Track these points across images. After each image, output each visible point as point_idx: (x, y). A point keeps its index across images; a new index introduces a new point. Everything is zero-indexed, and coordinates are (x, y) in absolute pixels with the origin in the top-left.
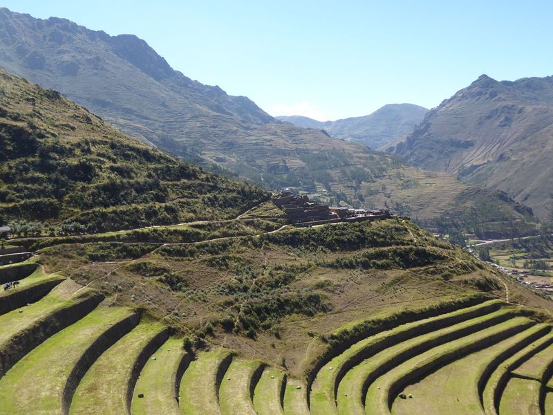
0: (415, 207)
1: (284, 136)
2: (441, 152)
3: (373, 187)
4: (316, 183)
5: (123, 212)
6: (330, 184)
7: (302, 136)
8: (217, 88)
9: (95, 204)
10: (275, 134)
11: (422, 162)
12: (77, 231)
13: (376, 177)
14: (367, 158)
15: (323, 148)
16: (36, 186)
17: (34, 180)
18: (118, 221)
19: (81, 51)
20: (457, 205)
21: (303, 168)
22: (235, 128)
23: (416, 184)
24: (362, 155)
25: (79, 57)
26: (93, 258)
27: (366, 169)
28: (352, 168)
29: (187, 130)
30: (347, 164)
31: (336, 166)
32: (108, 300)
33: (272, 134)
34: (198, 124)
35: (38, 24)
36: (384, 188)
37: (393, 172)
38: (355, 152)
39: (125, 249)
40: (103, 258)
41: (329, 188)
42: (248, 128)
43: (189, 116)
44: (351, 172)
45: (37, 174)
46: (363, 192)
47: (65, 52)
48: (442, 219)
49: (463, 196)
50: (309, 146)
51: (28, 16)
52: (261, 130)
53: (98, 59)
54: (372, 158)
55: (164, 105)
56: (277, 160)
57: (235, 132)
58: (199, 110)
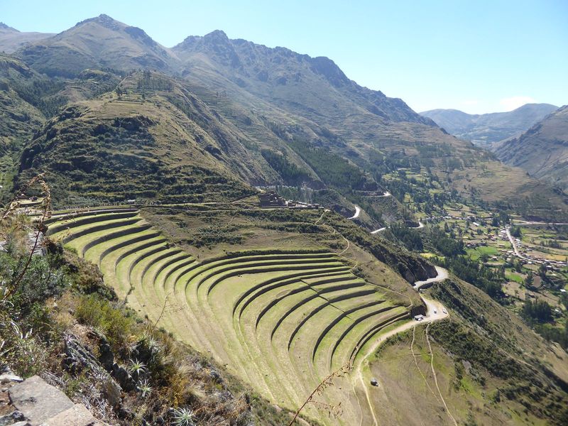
0: (485, 192)
1: (412, 131)
2: (545, 148)
3: (462, 173)
4: (422, 167)
5: (178, 198)
6: (431, 168)
7: (424, 132)
8: (380, 92)
9: (169, 193)
10: (405, 129)
11: (527, 155)
12: (158, 203)
13: (466, 166)
14: (465, 152)
15: (436, 142)
16: (151, 186)
17: (152, 183)
18: (174, 201)
19: (289, 69)
20: (517, 193)
21: (416, 156)
22: (377, 124)
23: (493, 175)
24: (463, 149)
25: (288, 74)
26: (157, 213)
27: (461, 160)
28: (452, 158)
29: (345, 124)
30: (449, 155)
31: (440, 156)
32: (153, 227)
33: (402, 130)
34: (354, 120)
35: (269, 51)
36: (467, 176)
37: (479, 164)
38: (459, 146)
39: (171, 211)
40: (161, 214)
41: (429, 172)
42: (386, 125)
43: (349, 114)
44: (450, 161)
45: (154, 181)
46: (452, 176)
47: (280, 70)
48: (501, 202)
49: (524, 188)
50: (427, 140)
51: (264, 46)
52: (396, 126)
53: (299, 74)
54: (470, 152)
55: (335, 106)
56: (399, 149)
57: (377, 127)
58: (357, 110)
